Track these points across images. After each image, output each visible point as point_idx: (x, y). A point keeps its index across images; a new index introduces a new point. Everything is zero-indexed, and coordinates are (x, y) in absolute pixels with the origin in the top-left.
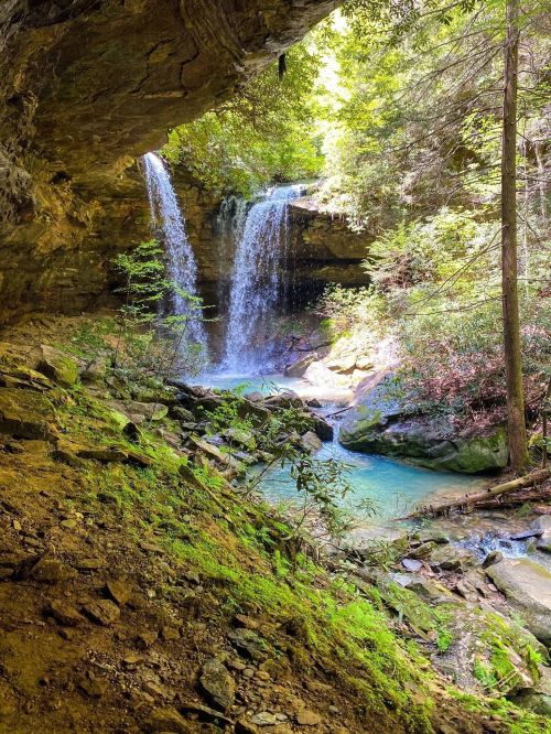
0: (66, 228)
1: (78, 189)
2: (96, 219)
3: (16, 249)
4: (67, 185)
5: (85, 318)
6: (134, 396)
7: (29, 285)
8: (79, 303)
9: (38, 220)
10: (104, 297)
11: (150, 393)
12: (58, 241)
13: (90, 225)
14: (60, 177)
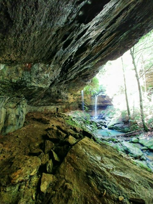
0: (73, 100)
1: (74, 95)
2: (77, 98)
3: (67, 103)
4: (72, 95)
5: (76, 111)
6: (79, 120)
7: (69, 107)
8: (75, 109)
9: (69, 99)
10: (78, 108)
11: (81, 120)
12: (72, 101)
13: (76, 99)
14: (71, 94)
